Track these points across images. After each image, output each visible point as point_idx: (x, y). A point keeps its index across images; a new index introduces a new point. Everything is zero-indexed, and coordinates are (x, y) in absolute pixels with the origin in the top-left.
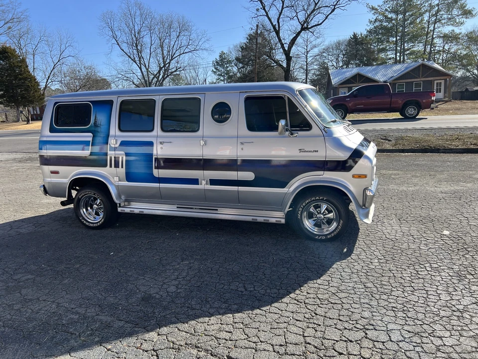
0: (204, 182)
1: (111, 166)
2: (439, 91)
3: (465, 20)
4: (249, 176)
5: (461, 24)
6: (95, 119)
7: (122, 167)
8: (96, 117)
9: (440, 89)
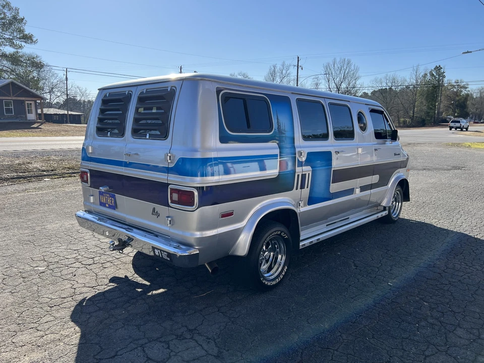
0: (358, 191)
1: (297, 189)
2: (30, 112)
3: (23, 44)
4: (375, 179)
5: (20, 47)
6: (278, 121)
7: (307, 188)
8: (278, 119)
9: (31, 110)
